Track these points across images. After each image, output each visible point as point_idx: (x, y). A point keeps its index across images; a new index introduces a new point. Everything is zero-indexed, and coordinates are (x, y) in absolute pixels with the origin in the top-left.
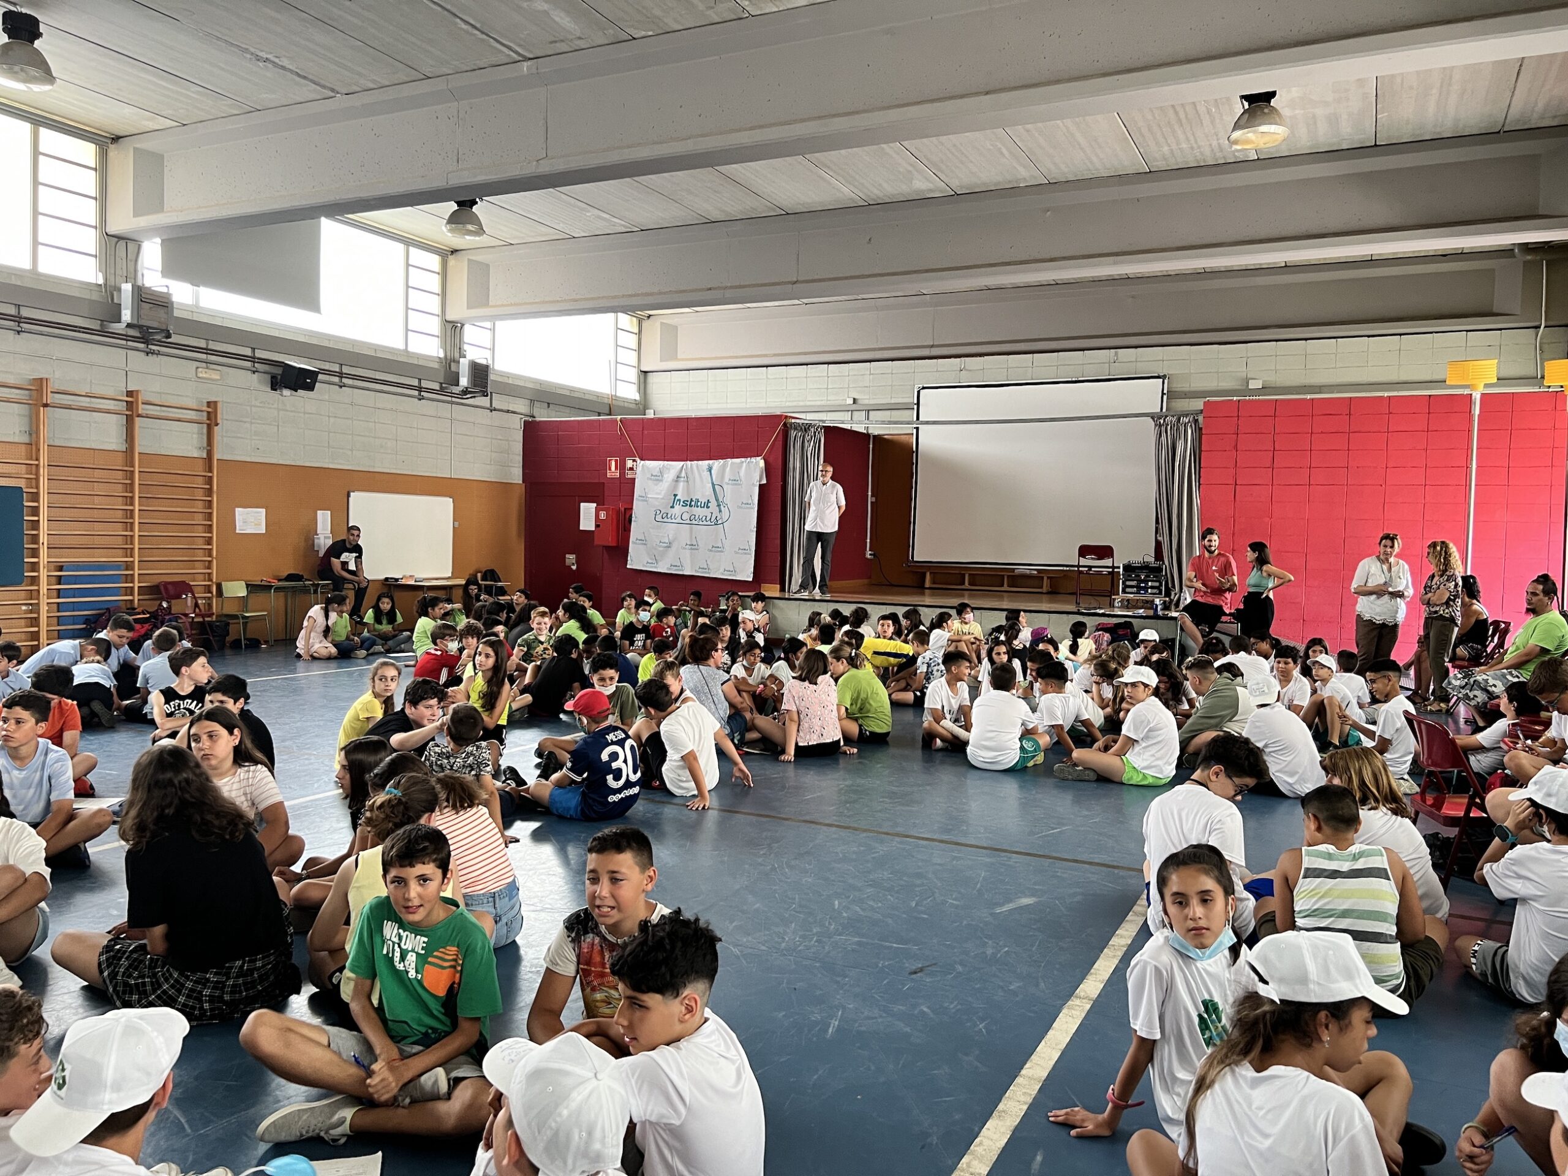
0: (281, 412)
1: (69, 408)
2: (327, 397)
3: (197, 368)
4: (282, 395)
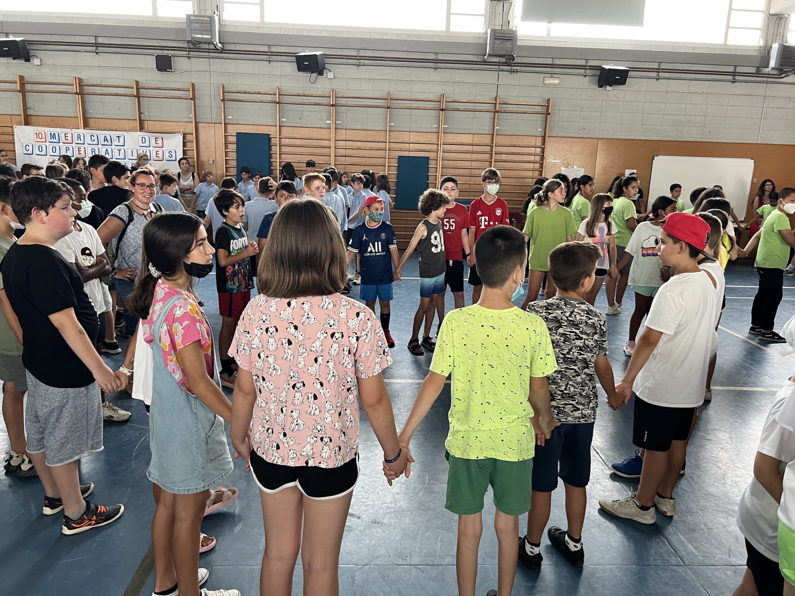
0: (605, 103)
1: (458, 110)
2: (644, 88)
3: (544, 78)
4: (605, 90)
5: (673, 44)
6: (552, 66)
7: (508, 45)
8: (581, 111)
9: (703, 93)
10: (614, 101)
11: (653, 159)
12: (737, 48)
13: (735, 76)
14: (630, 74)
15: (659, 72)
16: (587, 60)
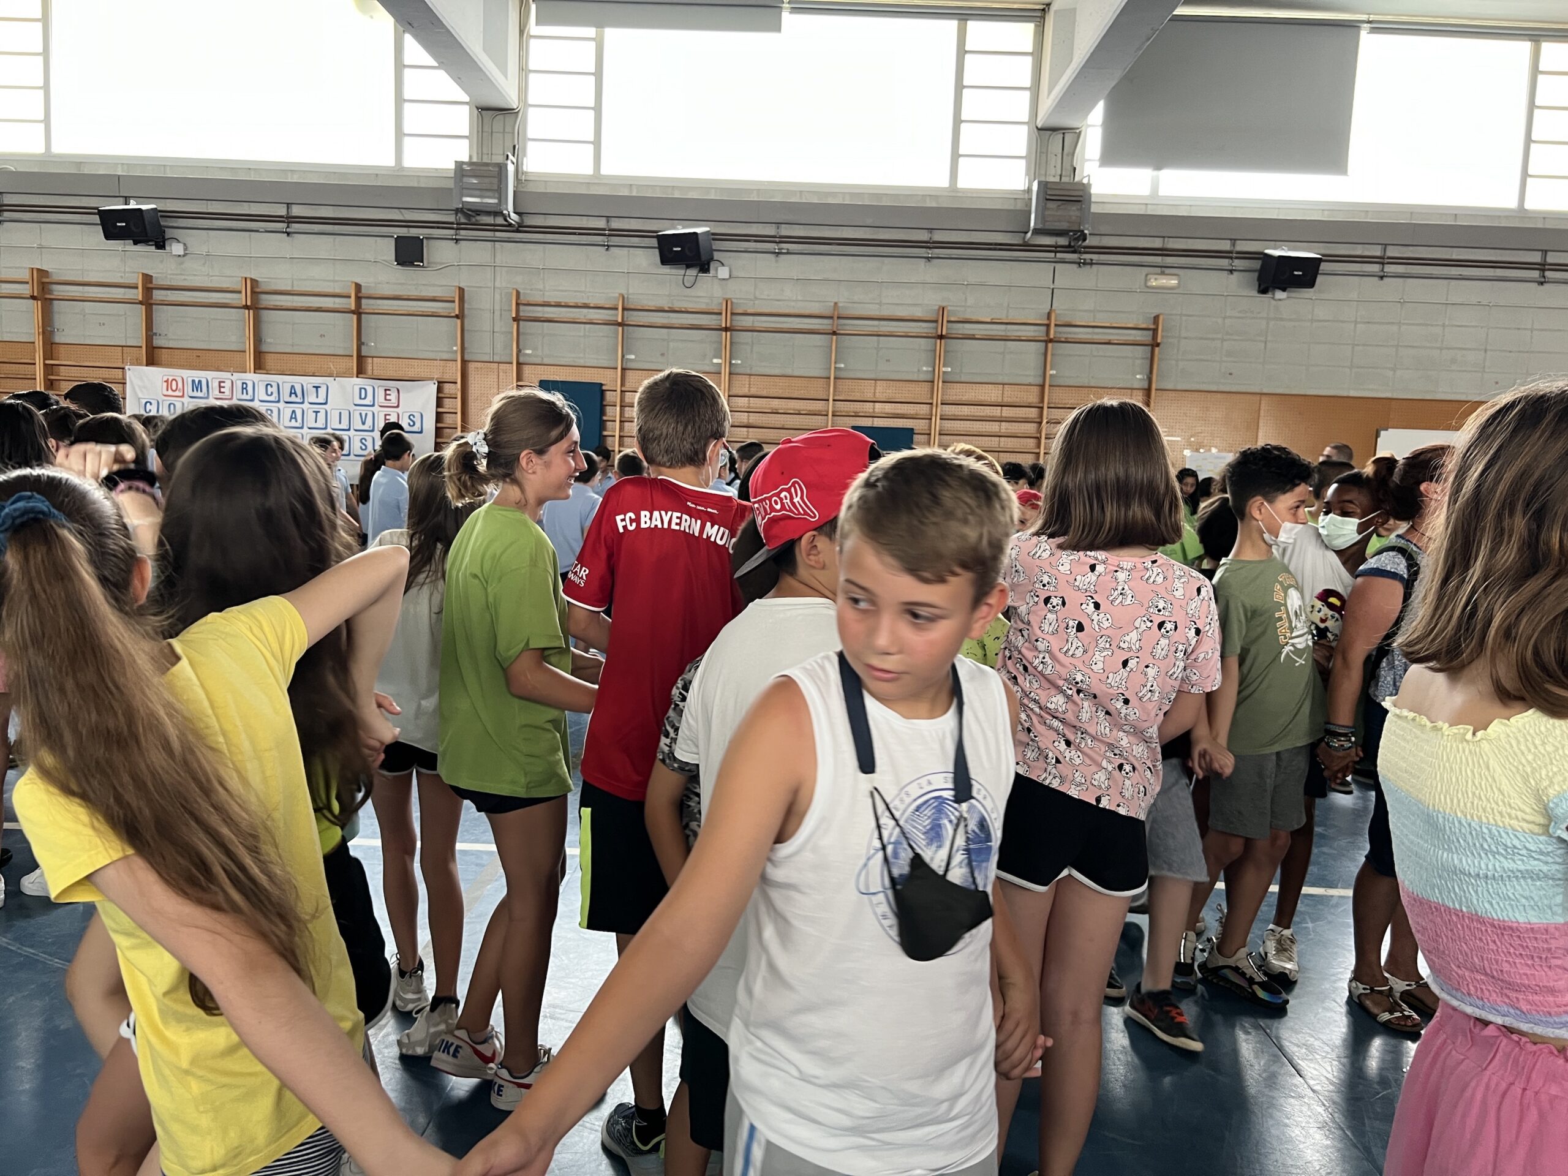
0: (1272, 323)
1: (972, 338)
2: (1354, 295)
3: (1147, 275)
4: (1273, 298)
5: (1412, 210)
6: (1163, 252)
7: (1073, 211)
8: (1223, 340)
9: (1479, 304)
10: (1290, 320)
11: (1377, 436)
12: (1545, 216)
13: (1543, 270)
14: (1324, 266)
15: (1383, 264)
16: (1234, 241)
